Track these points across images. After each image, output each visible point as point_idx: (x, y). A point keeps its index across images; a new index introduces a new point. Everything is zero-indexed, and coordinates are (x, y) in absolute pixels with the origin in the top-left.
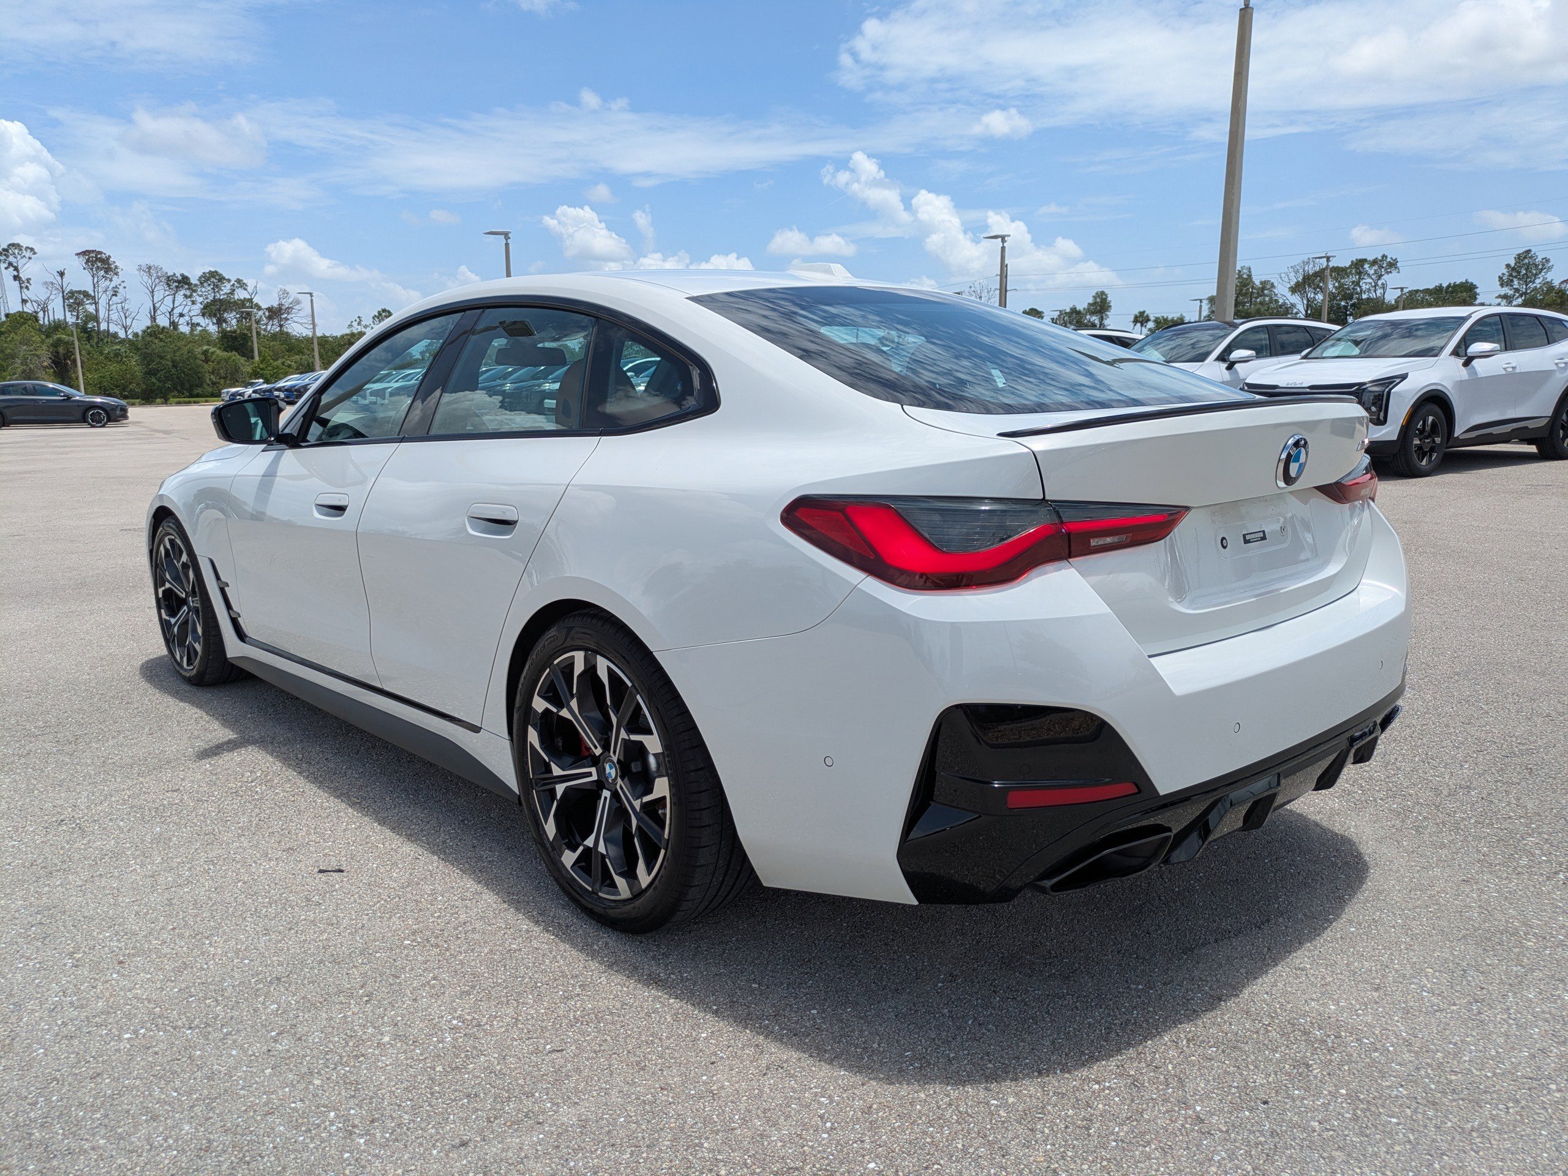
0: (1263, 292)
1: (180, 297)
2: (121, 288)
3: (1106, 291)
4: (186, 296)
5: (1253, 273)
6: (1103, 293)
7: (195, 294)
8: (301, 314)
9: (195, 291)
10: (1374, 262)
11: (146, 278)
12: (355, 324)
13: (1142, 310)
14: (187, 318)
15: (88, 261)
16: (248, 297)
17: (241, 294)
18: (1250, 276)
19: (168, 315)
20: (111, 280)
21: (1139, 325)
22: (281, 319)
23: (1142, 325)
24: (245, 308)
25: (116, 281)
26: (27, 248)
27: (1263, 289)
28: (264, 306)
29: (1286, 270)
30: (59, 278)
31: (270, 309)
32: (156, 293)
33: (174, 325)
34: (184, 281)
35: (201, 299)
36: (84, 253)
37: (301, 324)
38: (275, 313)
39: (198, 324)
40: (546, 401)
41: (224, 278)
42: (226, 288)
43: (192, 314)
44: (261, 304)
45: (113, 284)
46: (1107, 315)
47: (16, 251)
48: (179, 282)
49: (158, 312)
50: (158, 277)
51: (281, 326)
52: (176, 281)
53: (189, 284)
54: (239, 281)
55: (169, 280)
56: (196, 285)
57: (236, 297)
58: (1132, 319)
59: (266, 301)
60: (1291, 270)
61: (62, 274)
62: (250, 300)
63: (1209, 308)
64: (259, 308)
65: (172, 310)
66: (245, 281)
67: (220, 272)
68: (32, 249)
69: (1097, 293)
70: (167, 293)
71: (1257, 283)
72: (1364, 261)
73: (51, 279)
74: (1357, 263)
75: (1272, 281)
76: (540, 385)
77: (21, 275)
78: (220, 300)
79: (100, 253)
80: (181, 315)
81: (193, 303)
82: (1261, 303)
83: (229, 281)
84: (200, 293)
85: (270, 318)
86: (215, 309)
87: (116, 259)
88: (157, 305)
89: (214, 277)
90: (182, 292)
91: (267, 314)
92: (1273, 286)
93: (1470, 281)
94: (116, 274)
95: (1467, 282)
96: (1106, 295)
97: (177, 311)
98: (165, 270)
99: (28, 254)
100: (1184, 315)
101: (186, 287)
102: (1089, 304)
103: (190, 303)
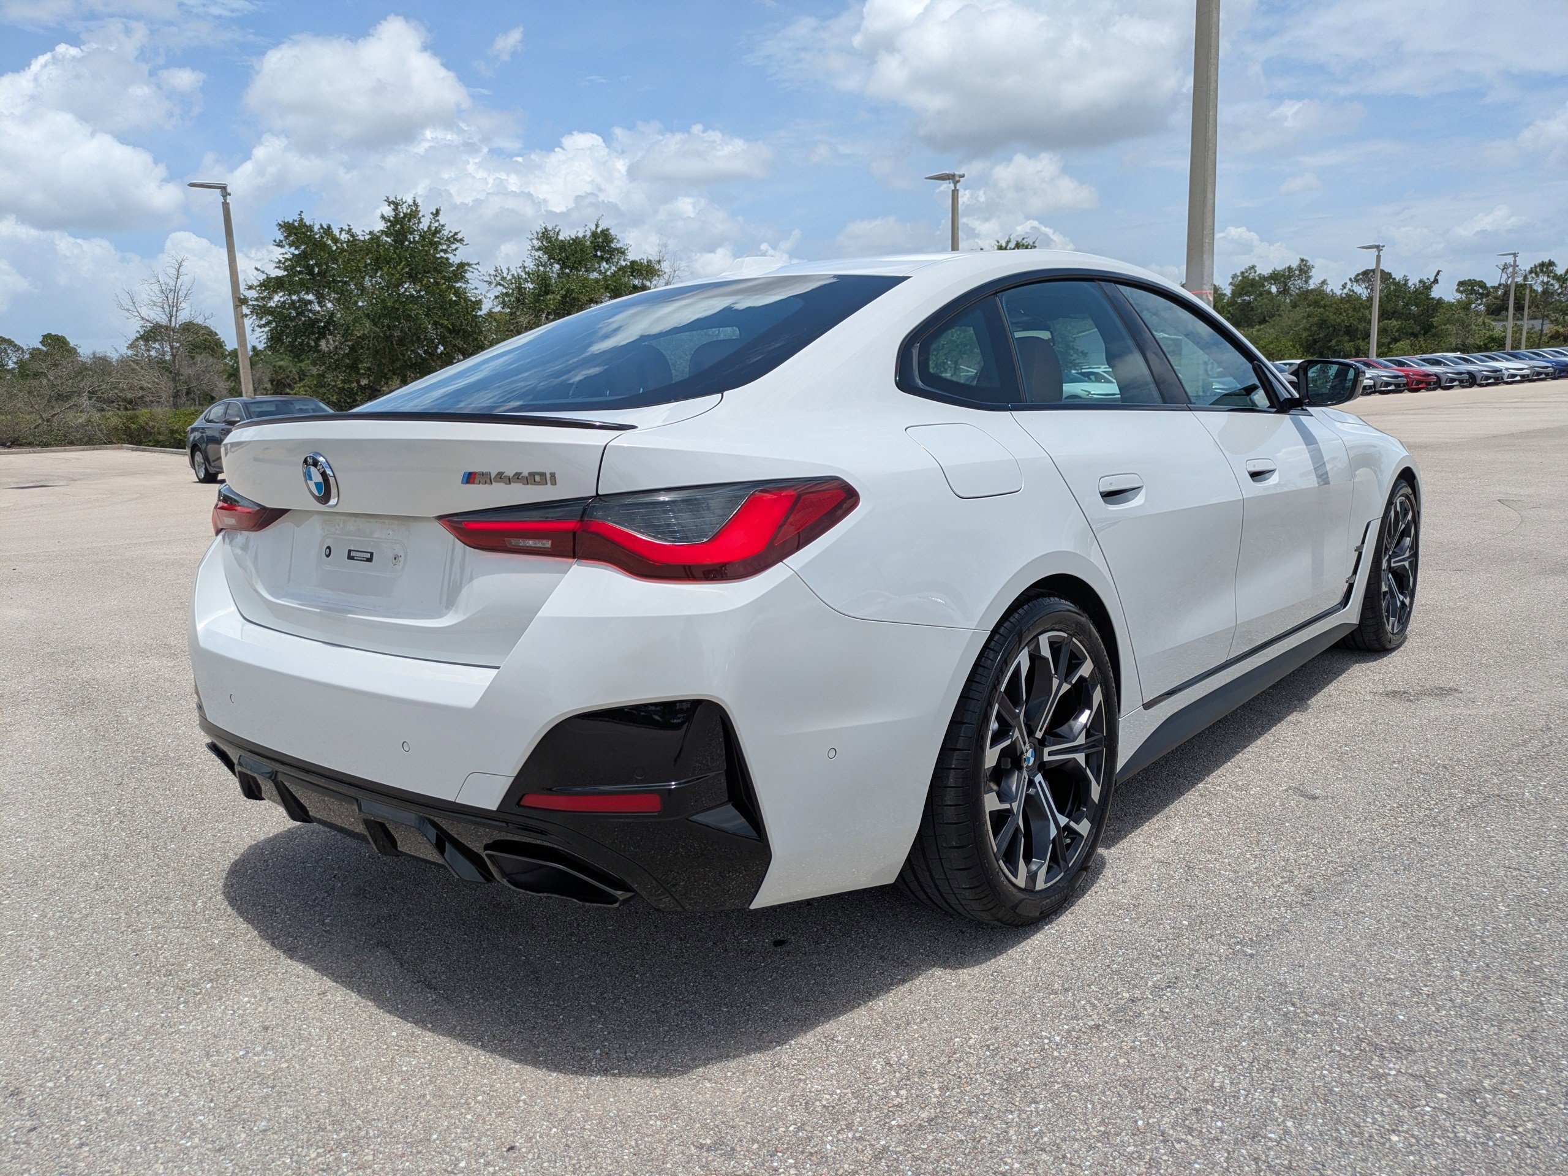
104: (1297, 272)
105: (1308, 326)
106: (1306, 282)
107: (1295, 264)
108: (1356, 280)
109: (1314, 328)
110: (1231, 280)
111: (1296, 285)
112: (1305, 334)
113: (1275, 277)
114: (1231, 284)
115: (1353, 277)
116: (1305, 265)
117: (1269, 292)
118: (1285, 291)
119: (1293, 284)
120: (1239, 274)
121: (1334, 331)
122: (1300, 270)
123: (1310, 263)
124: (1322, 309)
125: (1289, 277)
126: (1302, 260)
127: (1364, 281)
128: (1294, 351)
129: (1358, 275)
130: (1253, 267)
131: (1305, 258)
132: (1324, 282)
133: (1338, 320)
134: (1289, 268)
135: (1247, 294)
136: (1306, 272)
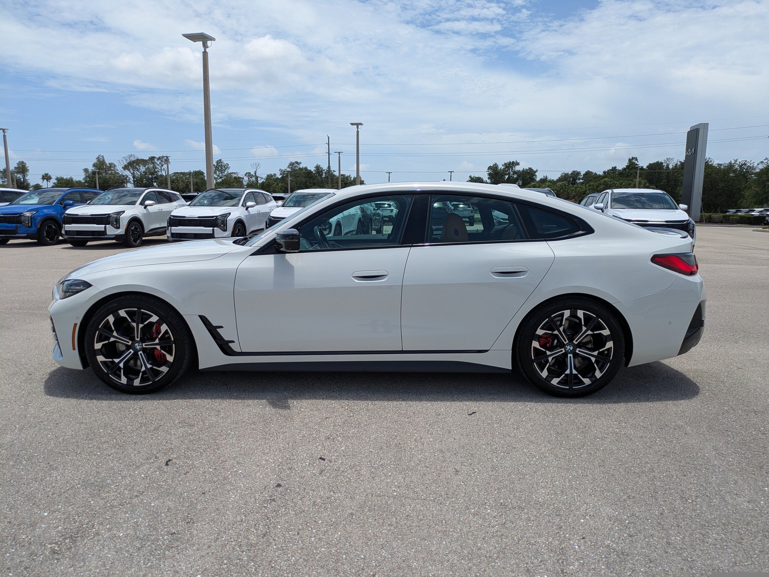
0: (110, 168)
3: (25, 162)
5: (105, 159)
6: (23, 162)
10: (159, 159)
13: (46, 173)
18: (104, 160)
21: (45, 180)
23: (47, 181)
27: (110, 167)
29: (122, 159)
46: (26, 174)
58: (41, 177)
60: (124, 159)
63: (85, 174)
69: (19, 162)
71: (108, 165)
72: (154, 157)
74: (151, 159)
75: (114, 163)
82: (111, 174)
92: (115, 166)
93: (201, 170)
95: (200, 171)
96: (25, 163)
100: (72, 177)
102: (15, 168)
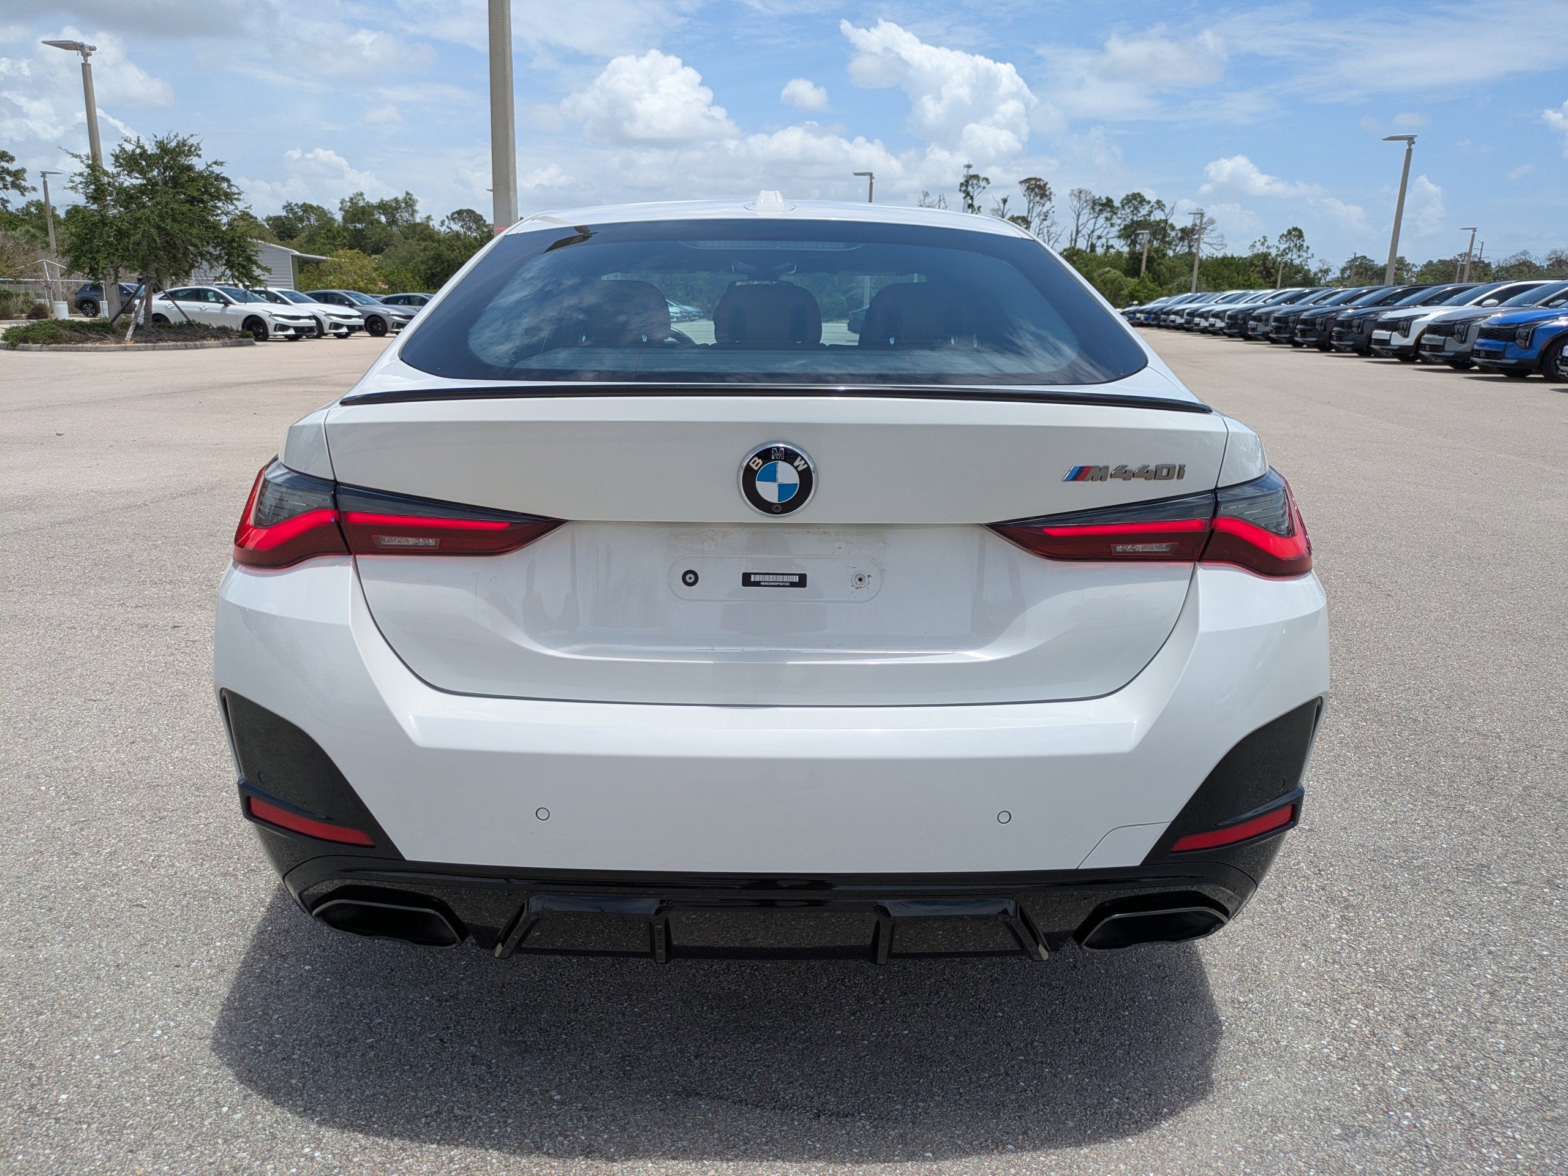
1: (1101, 220)
2: (1051, 212)
4: (1107, 219)
7: (1115, 217)
8: (1214, 234)
9: (1116, 214)
11: (1075, 202)
12: (1258, 245)
14: (1103, 240)
15: (1028, 188)
16: (1164, 218)
17: (1158, 216)
19: (1087, 237)
20: (1043, 205)
22: (1192, 240)
24: (1160, 230)
25: (1048, 205)
26: (984, 178)
28: (1178, 226)
30: (1002, 205)
31: (1183, 230)
32: (1081, 217)
33: (1093, 247)
34: (1109, 203)
35: (1119, 221)
36: (1026, 181)
37: (1211, 245)
38: (1187, 234)
39: (1112, 247)
40: (1376, 331)
41: (1144, 200)
42: (1144, 211)
43: (1108, 236)
44: (1175, 224)
45: (1045, 210)
47: (975, 182)
48: (1103, 205)
49: (1080, 235)
50: (1086, 201)
51: (1190, 247)
52: (1100, 205)
53: (1112, 207)
54: (1158, 202)
55: (1095, 202)
56: (1118, 208)
57: (1152, 218)
59: (1181, 221)
61: (1005, 201)
62: (1166, 221)
64: (1173, 228)
65: (1093, 232)
66: (1164, 203)
67: (1143, 193)
68: (987, 179)
70: (1092, 216)
73: (996, 207)
76: (1376, 313)
77: (974, 203)
78: (1137, 222)
79: (1040, 180)
80: (1099, 237)
81: (1112, 225)
83: (1149, 202)
84: (1119, 216)
85: (1182, 239)
86: (1129, 232)
87: (1053, 187)
88: (1080, 229)
89: (1135, 199)
90: (1105, 214)
91: (1179, 235)
94: (1050, 199)
97: (1096, 234)
98: (1094, 193)
99: (983, 184)
101: (1109, 209)
103: (1109, 226)
104: (403, 205)
105: (425, 259)
106: (412, 215)
107: (401, 197)
108: (452, 218)
109: (431, 262)
110: (340, 206)
111: (403, 216)
112: (423, 267)
113: (383, 207)
114: (341, 209)
115: (449, 215)
116: (410, 199)
117: (379, 222)
118: (392, 222)
119: (401, 216)
120: (347, 199)
121: (449, 266)
122: (406, 203)
123: (415, 197)
124: (436, 244)
125: (396, 209)
126: (408, 194)
127: (459, 220)
128: (415, 283)
129: (453, 214)
130: (361, 194)
131: (410, 192)
132: (429, 218)
133: (452, 256)
134: (396, 200)
135: (359, 221)
136: (411, 206)
